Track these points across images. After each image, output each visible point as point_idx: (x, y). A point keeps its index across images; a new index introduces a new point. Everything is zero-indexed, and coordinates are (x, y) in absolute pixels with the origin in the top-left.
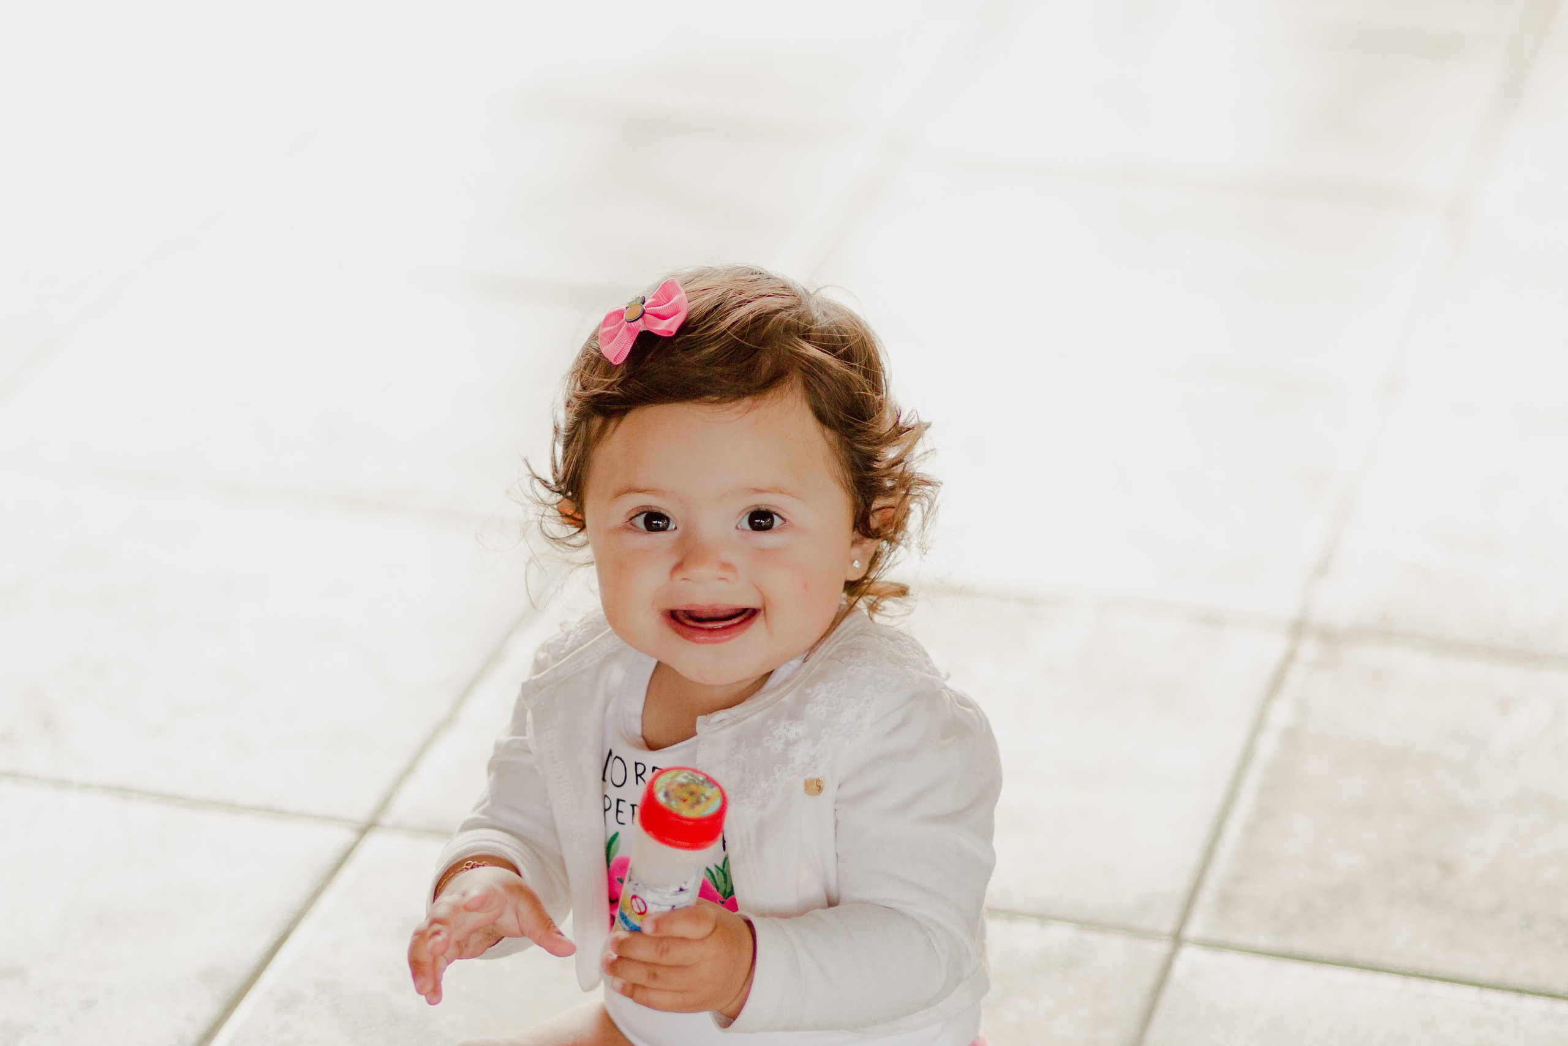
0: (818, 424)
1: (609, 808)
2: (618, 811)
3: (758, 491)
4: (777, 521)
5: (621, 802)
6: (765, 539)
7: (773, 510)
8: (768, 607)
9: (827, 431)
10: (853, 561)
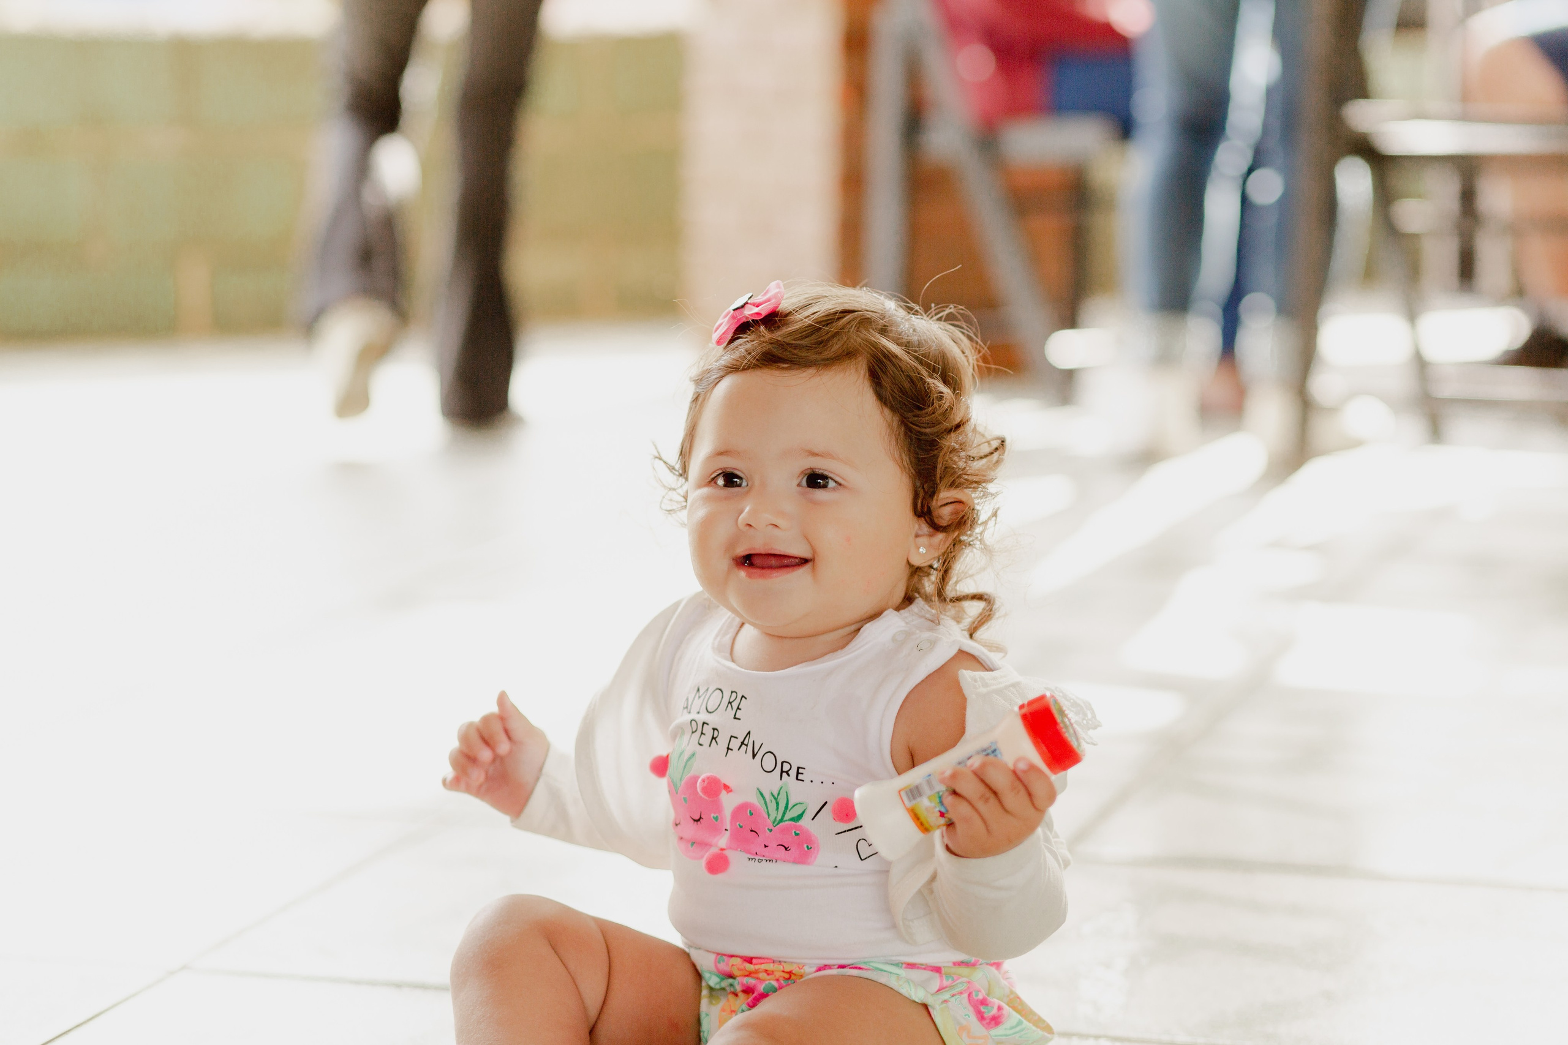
0: (879, 403)
1: (696, 731)
2: (702, 733)
3: (814, 454)
4: (831, 484)
5: (705, 725)
6: (819, 494)
7: (830, 475)
8: (816, 559)
9: (887, 411)
10: (919, 548)
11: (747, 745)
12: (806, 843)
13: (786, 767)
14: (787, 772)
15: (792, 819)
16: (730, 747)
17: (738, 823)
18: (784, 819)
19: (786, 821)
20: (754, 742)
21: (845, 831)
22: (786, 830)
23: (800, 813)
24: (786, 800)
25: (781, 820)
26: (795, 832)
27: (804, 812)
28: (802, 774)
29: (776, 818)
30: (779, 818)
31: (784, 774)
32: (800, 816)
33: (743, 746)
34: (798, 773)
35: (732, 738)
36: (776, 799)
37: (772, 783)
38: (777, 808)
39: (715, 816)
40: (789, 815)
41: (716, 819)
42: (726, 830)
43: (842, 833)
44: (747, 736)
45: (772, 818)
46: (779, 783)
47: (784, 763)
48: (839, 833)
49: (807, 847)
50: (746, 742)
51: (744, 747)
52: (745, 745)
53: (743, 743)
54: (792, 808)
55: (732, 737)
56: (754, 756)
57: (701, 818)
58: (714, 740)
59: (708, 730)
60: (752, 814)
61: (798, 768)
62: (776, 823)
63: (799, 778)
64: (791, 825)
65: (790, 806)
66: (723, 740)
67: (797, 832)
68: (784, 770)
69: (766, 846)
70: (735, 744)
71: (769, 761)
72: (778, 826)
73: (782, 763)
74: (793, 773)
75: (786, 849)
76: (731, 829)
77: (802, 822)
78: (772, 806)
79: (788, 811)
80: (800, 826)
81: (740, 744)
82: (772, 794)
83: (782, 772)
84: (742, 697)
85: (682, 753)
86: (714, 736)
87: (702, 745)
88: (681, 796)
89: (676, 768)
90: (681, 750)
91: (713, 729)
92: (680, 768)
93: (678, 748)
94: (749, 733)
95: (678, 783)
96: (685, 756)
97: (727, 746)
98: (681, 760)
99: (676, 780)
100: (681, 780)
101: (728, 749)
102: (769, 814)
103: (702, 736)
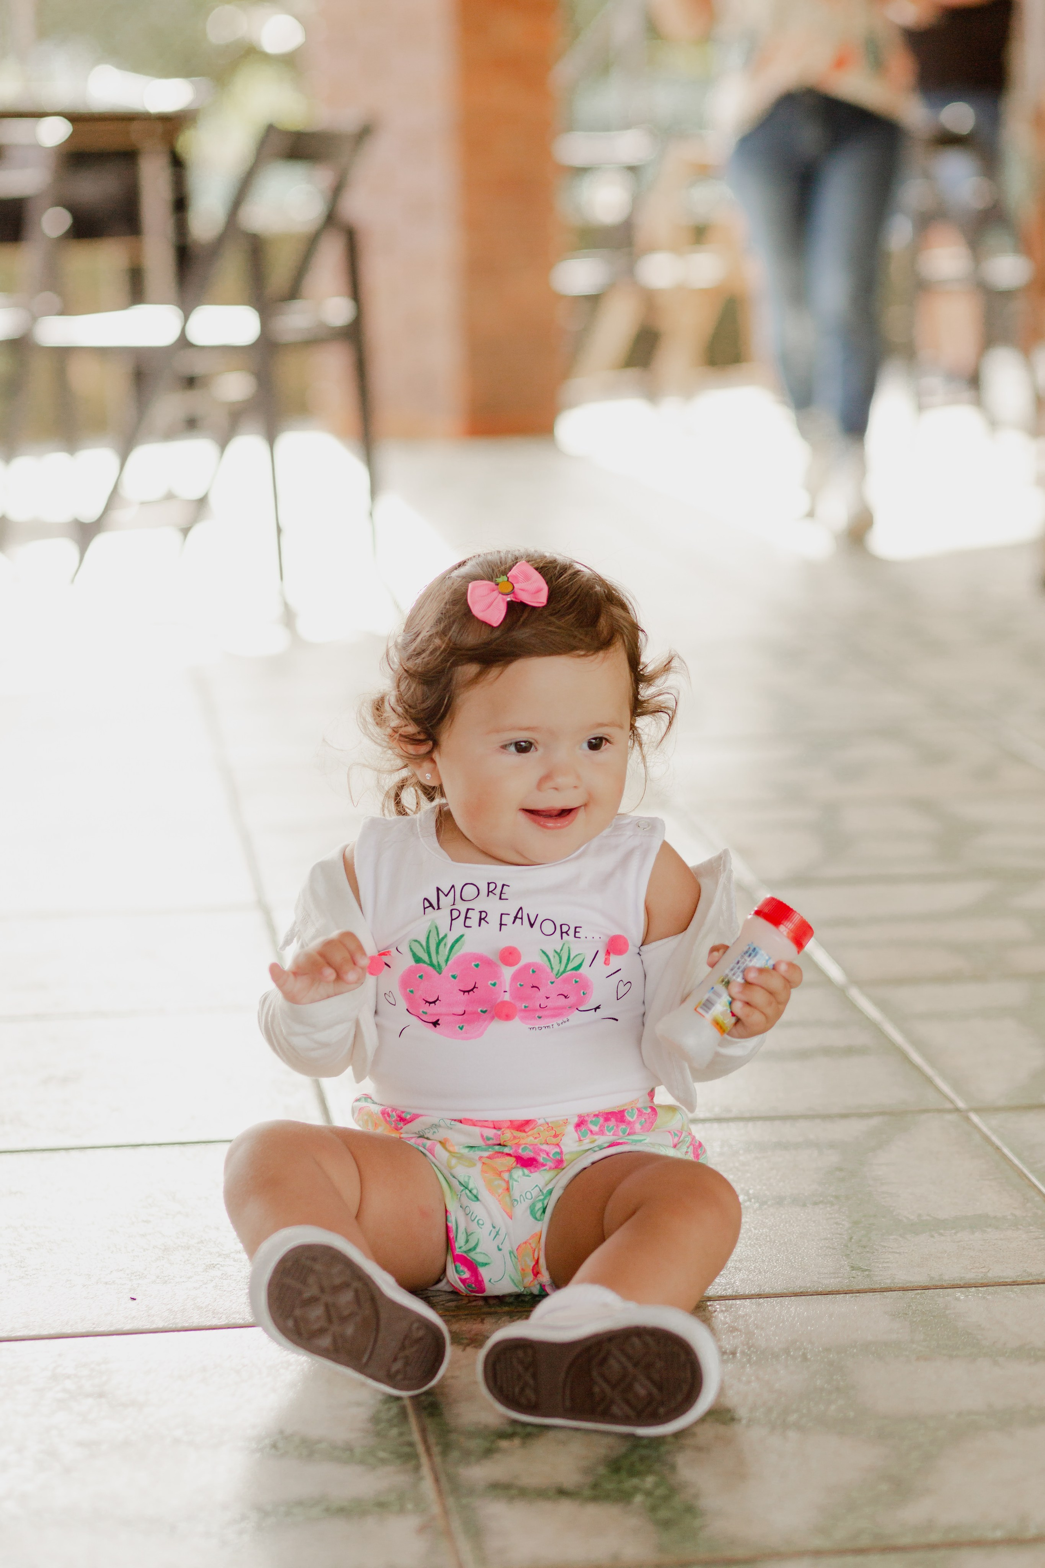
1: (458, 917)
4: (604, 743)
6: (599, 757)
7: (606, 737)
8: (590, 803)
11: (522, 918)
12: (583, 989)
13: (565, 929)
14: (566, 932)
15: (573, 969)
16: (503, 923)
17: (518, 983)
18: (567, 970)
19: (568, 971)
20: (528, 914)
21: (612, 974)
22: (567, 980)
23: (580, 962)
24: (568, 953)
25: (564, 971)
26: (575, 980)
27: (583, 961)
28: (579, 932)
29: (559, 970)
30: (562, 970)
31: (564, 935)
32: (580, 965)
33: (517, 920)
34: (575, 932)
36: (559, 954)
37: (555, 943)
38: (560, 962)
39: (493, 982)
40: (571, 966)
41: (494, 985)
42: (505, 992)
43: (610, 976)
44: (519, 911)
45: (555, 972)
46: (561, 942)
47: (563, 926)
48: (608, 976)
49: (583, 993)
50: (519, 915)
51: (519, 920)
52: (519, 918)
53: (516, 917)
54: (573, 959)
55: (502, 914)
56: (532, 925)
57: (474, 987)
58: (482, 921)
60: (533, 972)
61: (576, 928)
62: (559, 975)
63: (576, 936)
64: (572, 974)
65: (572, 957)
66: (493, 919)
67: (577, 980)
68: (563, 931)
69: (547, 998)
70: (508, 920)
71: (548, 927)
72: (561, 977)
73: (561, 926)
74: (571, 932)
75: (566, 997)
76: (510, 990)
77: (581, 970)
78: (555, 960)
79: (570, 962)
80: (580, 974)
81: (513, 918)
82: (555, 951)
83: (562, 933)
84: (503, 885)
85: (443, 938)
86: (482, 917)
87: (471, 927)
88: (448, 974)
89: (437, 953)
90: (441, 937)
91: (481, 912)
92: (444, 951)
93: (436, 936)
94: (521, 908)
95: (443, 964)
96: (450, 941)
97: (499, 923)
98: (445, 945)
99: (438, 962)
100: (447, 961)
101: (501, 925)
102: (552, 968)
103: (467, 919)
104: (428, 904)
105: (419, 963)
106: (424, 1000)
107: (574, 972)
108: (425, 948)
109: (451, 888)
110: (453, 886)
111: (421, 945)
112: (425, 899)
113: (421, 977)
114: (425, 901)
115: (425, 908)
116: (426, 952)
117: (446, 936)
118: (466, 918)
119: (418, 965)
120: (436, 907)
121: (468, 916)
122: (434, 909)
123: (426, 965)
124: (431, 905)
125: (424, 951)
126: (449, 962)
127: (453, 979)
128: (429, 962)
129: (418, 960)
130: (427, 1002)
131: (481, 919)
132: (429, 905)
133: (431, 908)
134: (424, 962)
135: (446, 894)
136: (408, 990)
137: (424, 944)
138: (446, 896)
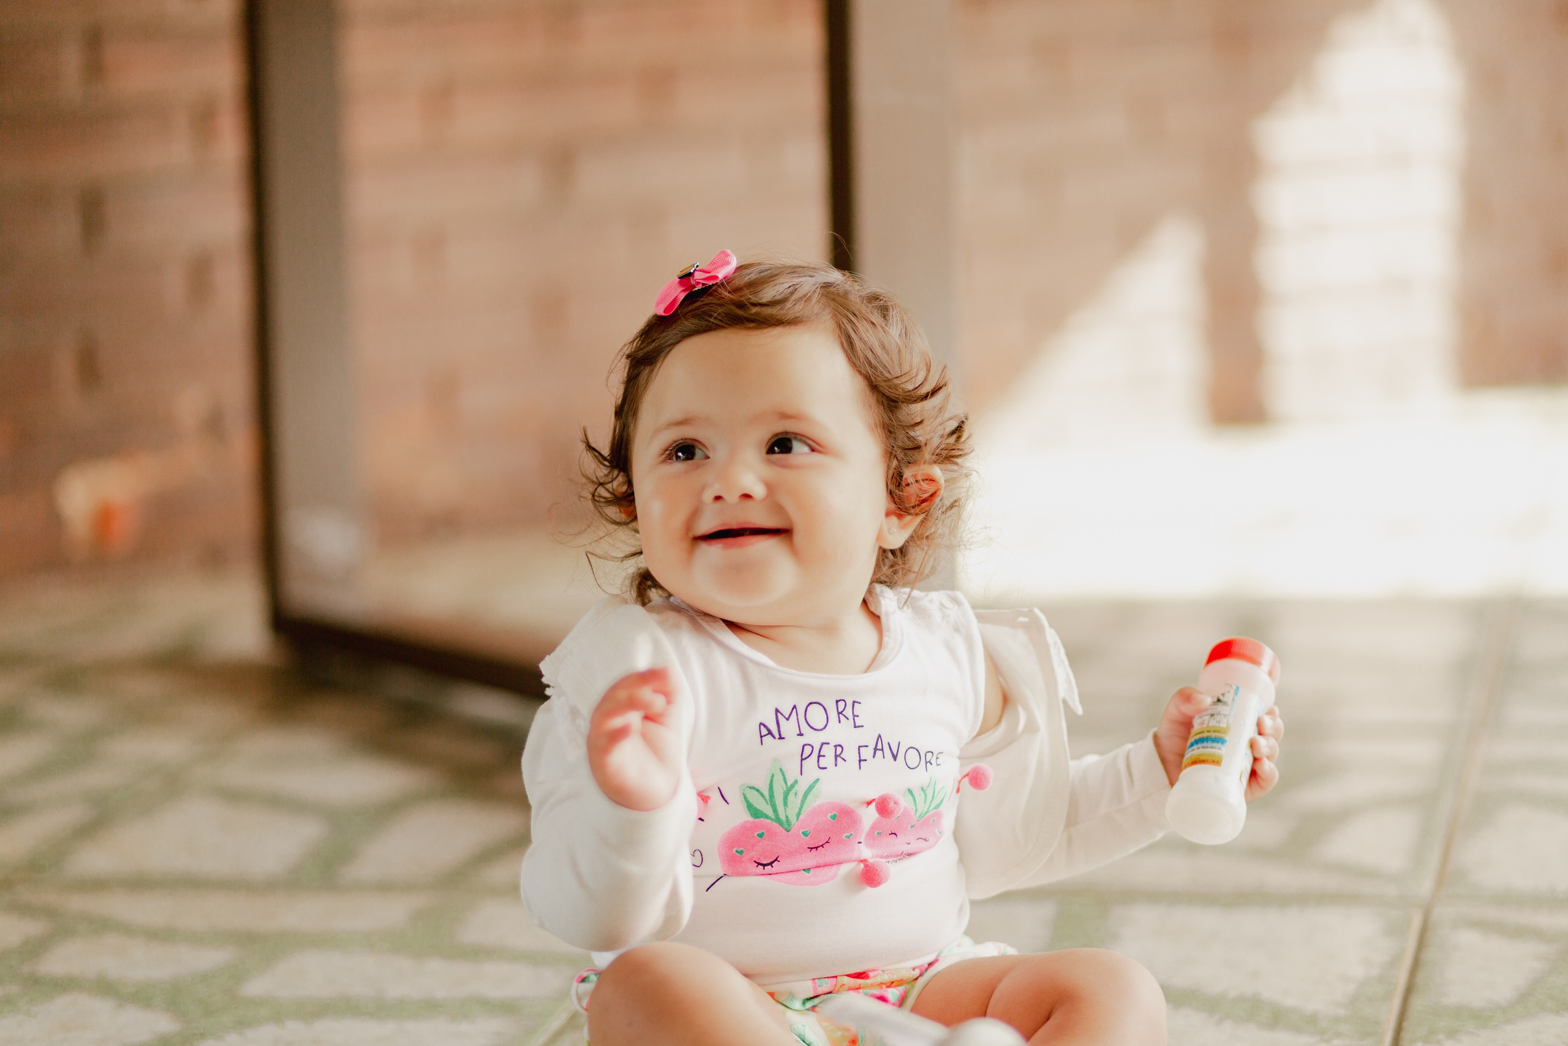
1: (809, 756)
5: (824, 745)
11: (882, 750)
12: (938, 829)
13: (929, 757)
14: (930, 761)
15: (935, 807)
16: (861, 759)
17: (877, 832)
18: (930, 810)
20: (888, 744)
22: (927, 821)
23: (942, 798)
24: (932, 788)
25: (927, 812)
27: (944, 797)
29: (923, 811)
31: (928, 764)
32: (941, 802)
33: (877, 752)
34: (939, 759)
35: (861, 748)
36: (923, 790)
37: (919, 777)
39: (848, 834)
41: (850, 837)
42: (861, 844)
44: (878, 740)
45: (919, 812)
46: (925, 775)
47: (927, 754)
49: (939, 832)
50: (879, 747)
51: (879, 753)
52: (879, 750)
53: (876, 749)
55: (859, 747)
56: (895, 757)
57: (826, 843)
58: (839, 759)
59: (828, 751)
61: (939, 753)
62: (922, 815)
63: (939, 764)
66: (850, 754)
67: (935, 819)
68: (928, 760)
69: (908, 844)
70: (867, 753)
71: (912, 759)
72: (922, 819)
73: (925, 754)
74: (935, 760)
75: (925, 841)
76: (866, 840)
77: (941, 807)
78: (919, 799)
80: (939, 812)
81: (873, 751)
82: (920, 787)
83: (926, 763)
84: (854, 702)
85: (793, 786)
86: (838, 753)
87: (826, 768)
88: (799, 831)
89: (785, 804)
90: (789, 784)
91: (836, 746)
92: (794, 801)
93: (783, 782)
94: (880, 736)
95: (793, 820)
96: (802, 787)
97: (858, 759)
98: (796, 794)
99: (787, 817)
100: (799, 814)
101: (860, 761)
102: (916, 810)
103: (821, 758)
104: (765, 732)
105: (758, 818)
106: (755, 861)
107: (936, 810)
108: (768, 797)
109: (793, 709)
110: (795, 707)
111: (762, 795)
112: (761, 724)
113: (760, 836)
114: (762, 726)
115: (761, 737)
116: (769, 803)
117: (796, 782)
118: (819, 756)
119: (757, 820)
120: (777, 736)
121: (821, 754)
122: (774, 738)
123: (769, 821)
124: (770, 733)
125: (766, 801)
126: (801, 817)
127: (804, 837)
128: (773, 817)
129: (755, 812)
130: (759, 864)
131: (836, 756)
132: (767, 732)
133: (769, 736)
134: (767, 817)
135: (787, 717)
136: (735, 850)
137: (766, 793)
138: (788, 719)
